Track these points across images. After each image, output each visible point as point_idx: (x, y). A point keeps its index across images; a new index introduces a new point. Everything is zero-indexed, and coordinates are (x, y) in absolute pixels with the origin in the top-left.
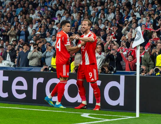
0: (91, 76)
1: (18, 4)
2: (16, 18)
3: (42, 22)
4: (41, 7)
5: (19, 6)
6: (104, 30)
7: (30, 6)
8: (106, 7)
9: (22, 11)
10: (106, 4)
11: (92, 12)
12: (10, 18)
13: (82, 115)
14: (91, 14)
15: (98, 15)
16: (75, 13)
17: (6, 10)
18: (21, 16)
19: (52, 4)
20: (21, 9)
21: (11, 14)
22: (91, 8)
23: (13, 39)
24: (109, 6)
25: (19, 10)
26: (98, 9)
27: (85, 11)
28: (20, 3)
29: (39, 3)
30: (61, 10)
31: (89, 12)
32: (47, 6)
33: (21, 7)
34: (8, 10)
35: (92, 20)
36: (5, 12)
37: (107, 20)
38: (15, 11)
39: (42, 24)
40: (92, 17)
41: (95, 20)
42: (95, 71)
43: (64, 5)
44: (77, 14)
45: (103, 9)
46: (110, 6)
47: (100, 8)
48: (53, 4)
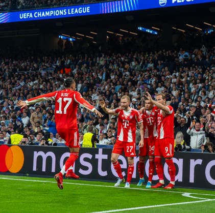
0: (167, 150)
1: (117, 82)
2: (115, 95)
3: (142, 99)
4: (140, 84)
5: (118, 83)
6: (205, 107)
7: (129, 83)
8: (207, 84)
9: (121, 88)
10: (206, 81)
11: (193, 90)
12: (109, 95)
13: (183, 195)
14: (192, 91)
15: (198, 92)
16: (175, 90)
17: (105, 87)
18: (120, 93)
19: (151, 81)
20: (120, 86)
21: (110, 91)
22: (191, 85)
23: (112, 117)
24: (209, 83)
25: (118, 87)
26: (198, 86)
27: (185, 88)
28: (119, 80)
29: (138, 81)
30: (161, 87)
31: (189, 89)
32: (146, 83)
33: (120, 84)
34: (106, 87)
35: (192, 98)
36: (104, 89)
37: (208, 98)
38: (114, 89)
39: (141, 102)
40: (192, 94)
41: (195, 98)
42: (171, 145)
43: (164, 83)
44: (177, 91)
45: (204, 87)
46: (211, 83)
47: (200, 85)
48: (153, 81)
